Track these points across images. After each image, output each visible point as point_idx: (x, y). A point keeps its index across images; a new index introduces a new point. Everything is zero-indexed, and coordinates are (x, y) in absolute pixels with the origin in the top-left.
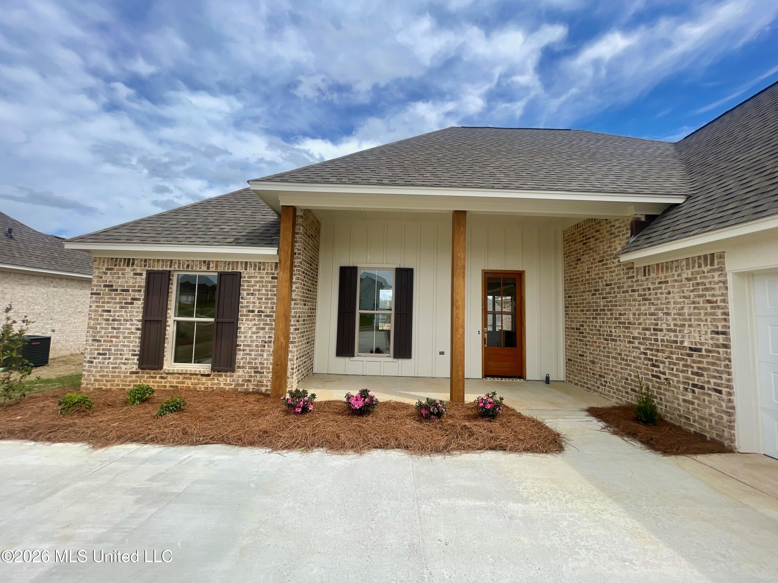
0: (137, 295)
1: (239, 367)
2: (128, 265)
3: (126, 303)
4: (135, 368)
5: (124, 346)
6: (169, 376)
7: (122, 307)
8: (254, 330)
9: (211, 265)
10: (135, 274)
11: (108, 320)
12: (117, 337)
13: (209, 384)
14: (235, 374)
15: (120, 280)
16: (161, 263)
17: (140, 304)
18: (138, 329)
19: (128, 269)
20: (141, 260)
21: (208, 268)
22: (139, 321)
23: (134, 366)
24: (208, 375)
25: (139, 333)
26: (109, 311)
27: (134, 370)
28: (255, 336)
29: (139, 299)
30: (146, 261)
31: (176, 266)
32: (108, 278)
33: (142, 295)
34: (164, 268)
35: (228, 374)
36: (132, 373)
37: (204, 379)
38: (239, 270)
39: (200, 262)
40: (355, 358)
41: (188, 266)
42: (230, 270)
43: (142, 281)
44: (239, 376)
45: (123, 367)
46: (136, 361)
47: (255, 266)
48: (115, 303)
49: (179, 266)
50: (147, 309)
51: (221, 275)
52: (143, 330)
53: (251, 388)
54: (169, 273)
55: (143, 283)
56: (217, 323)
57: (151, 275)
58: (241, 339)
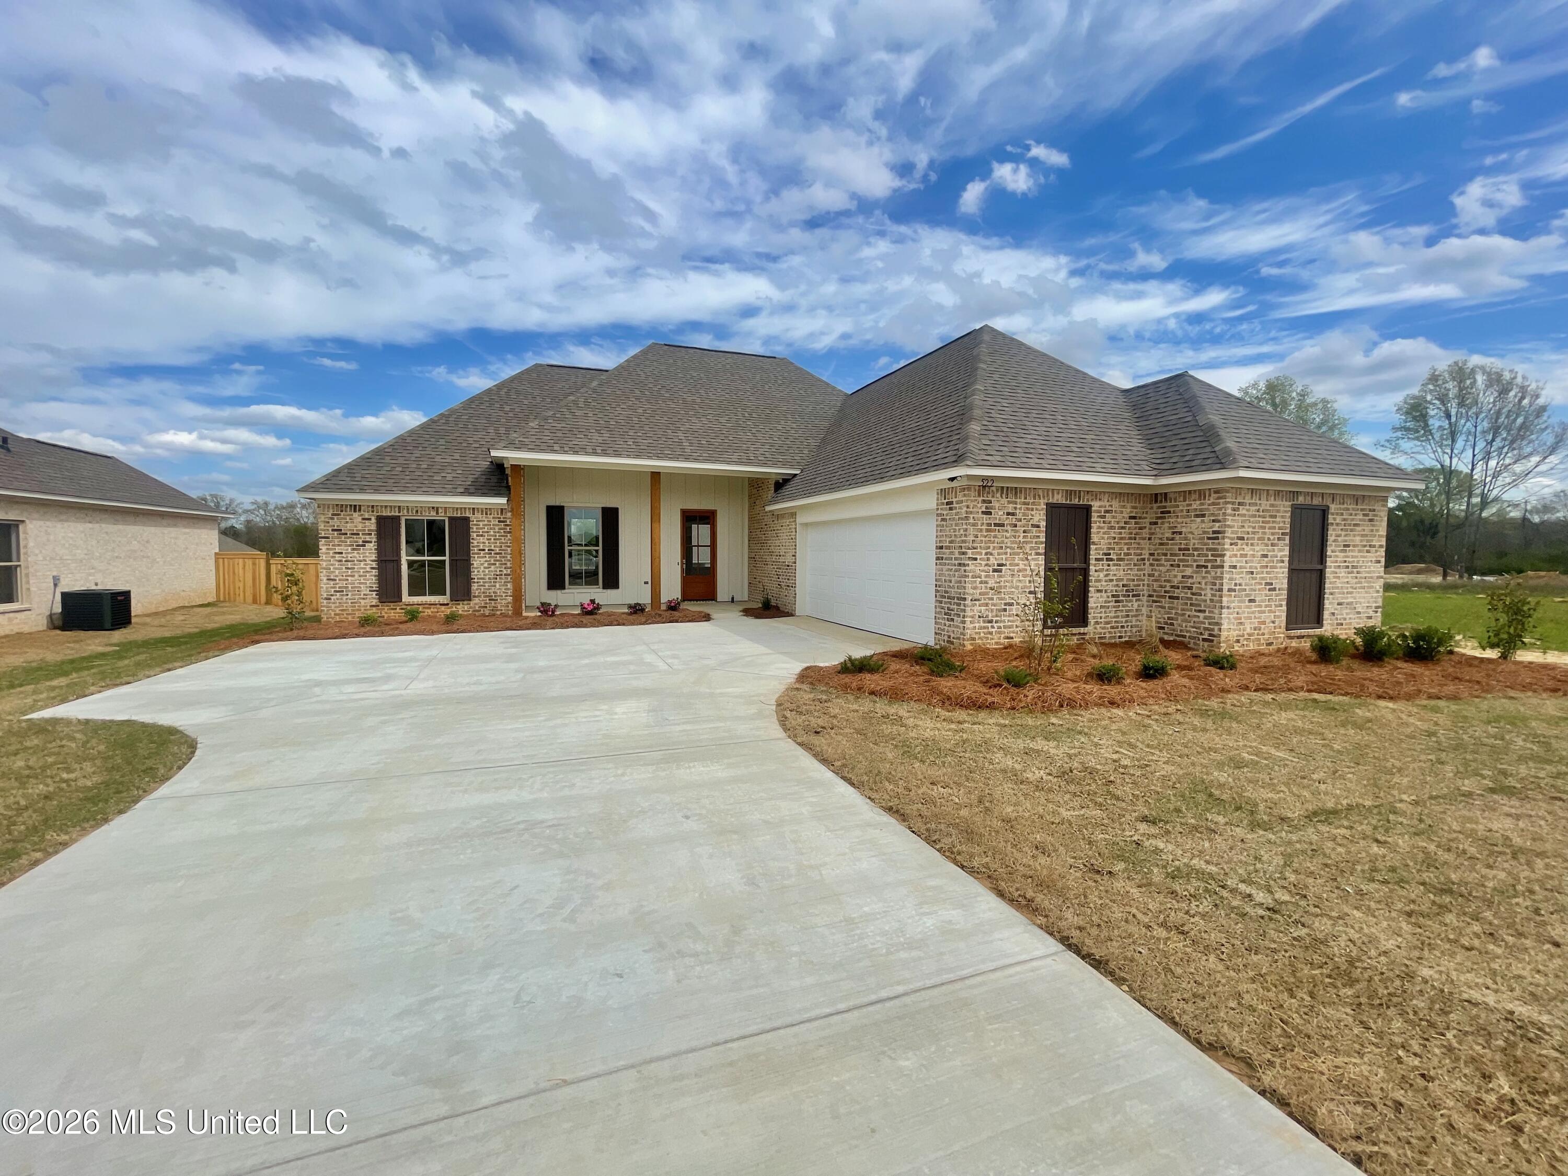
0: (368, 538)
1: (475, 597)
2: (355, 511)
3: (358, 546)
4: (374, 602)
5: (360, 583)
7: (353, 549)
8: (486, 565)
9: (440, 511)
10: (364, 519)
11: (340, 561)
12: (353, 576)
13: (449, 612)
14: (472, 602)
15: (348, 525)
16: (389, 509)
17: (372, 546)
18: (372, 568)
19: (356, 515)
20: (368, 506)
21: (437, 513)
22: (372, 561)
23: (373, 599)
24: (447, 604)
25: (375, 572)
26: (341, 553)
27: (374, 604)
28: (487, 571)
29: (371, 542)
30: (373, 506)
31: (405, 511)
32: (336, 522)
33: (374, 538)
34: (393, 514)
35: (465, 602)
36: (372, 606)
37: (443, 608)
38: (467, 515)
39: (429, 508)
40: (566, 591)
41: (417, 511)
42: (459, 515)
43: (372, 525)
44: (476, 604)
45: (363, 602)
46: (374, 596)
47: (482, 511)
48: (346, 546)
49: (408, 512)
50: (380, 550)
51: (451, 519)
52: (379, 569)
53: (487, 612)
54: (398, 518)
55: (374, 527)
56: (451, 561)
57: (381, 520)
58: (475, 574)
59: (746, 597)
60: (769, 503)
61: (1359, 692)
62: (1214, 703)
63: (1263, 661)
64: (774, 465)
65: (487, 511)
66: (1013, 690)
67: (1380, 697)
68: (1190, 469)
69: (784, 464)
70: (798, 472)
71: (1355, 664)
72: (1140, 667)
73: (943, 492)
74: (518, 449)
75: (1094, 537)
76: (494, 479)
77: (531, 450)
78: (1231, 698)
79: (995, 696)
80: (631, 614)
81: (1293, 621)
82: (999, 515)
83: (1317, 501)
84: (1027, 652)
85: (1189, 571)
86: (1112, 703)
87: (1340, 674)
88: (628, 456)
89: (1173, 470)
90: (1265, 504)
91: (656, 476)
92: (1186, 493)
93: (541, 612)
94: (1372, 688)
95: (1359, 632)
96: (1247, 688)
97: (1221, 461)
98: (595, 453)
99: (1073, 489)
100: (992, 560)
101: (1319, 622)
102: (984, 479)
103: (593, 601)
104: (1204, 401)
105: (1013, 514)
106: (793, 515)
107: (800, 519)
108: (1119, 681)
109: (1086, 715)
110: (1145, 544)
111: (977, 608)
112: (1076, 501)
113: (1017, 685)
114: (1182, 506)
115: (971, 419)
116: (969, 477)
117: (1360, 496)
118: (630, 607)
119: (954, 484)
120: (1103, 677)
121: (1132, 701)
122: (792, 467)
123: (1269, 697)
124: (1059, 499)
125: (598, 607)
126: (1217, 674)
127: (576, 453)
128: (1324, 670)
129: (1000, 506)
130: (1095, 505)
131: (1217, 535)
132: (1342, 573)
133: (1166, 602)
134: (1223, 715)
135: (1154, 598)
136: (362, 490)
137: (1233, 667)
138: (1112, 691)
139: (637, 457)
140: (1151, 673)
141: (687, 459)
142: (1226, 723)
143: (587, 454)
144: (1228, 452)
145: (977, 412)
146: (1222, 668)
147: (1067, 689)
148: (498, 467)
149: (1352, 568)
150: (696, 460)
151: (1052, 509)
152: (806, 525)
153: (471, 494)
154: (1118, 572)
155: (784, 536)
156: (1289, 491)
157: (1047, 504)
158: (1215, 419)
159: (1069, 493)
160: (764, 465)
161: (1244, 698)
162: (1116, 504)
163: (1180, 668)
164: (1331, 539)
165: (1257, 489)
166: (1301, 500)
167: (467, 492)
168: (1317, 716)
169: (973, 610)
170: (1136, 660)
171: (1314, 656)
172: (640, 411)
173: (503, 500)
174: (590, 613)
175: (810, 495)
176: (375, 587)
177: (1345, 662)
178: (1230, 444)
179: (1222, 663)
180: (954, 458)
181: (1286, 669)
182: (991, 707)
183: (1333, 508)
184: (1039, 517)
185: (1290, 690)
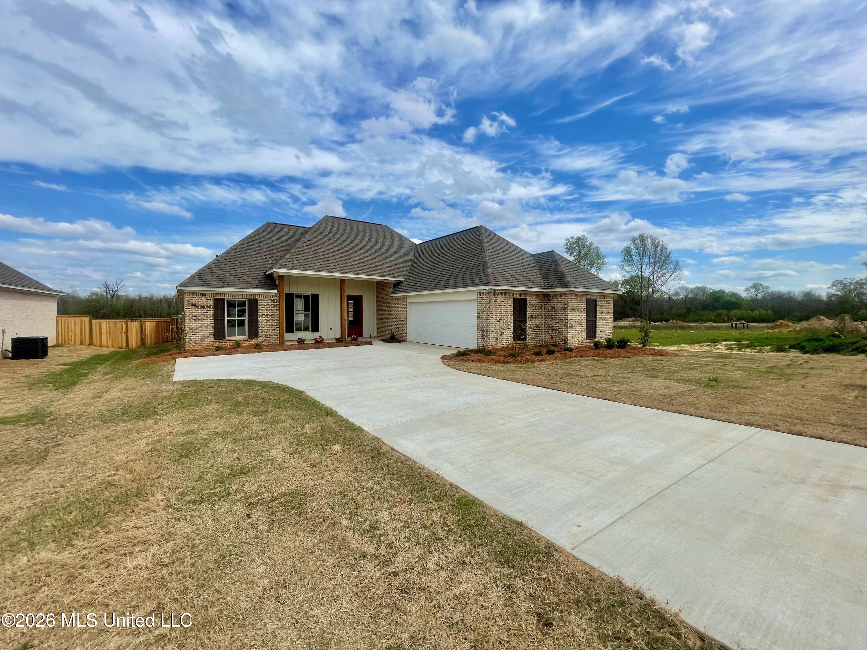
0: (209, 309)
1: (260, 336)
2: (203, 296)
3: (204, 312)
4: (212, 339)
5: (205, 331)
6: (229, 342)
7: (202, 314)
8: (265, 321)
9: (244, 296)
10: (207, 300)
11: (195, 320)
12: (201, 327)
13: (247, 343)
14: (259, 339)
15: (200, 303)
16: (219, 295)
17: (211, 313)
18: (212, 323)
19: (203, 298)
20: (209, 294)
21: (242, 297)
22: (211, 320)
24: (247, 340)
25: (212, 325)
26: (196, 316)
28: (265, 324)
29: (210, 311)
30: (212, 294)
31: (227, 296)
32: (193, 301)
33: (212, 309)
34: (221, 297)
35: (255, 339)
36: (211, 342)
37: (245, 342)
38: (257, 298)
39: (238, 294)
41: (233, 296)
42: (253, 298)
43: (211, 302)
45: (206, 339)
46: (212, 337)
48: (198, 312)
50: (215, 315)
51: (249, 300)
52: (214, 324)
53: (266, 344)
54: (224, 299)
55: (212, 303)
56: (249, 319)
57: (215, 300)
58: (260, 325)
59: (375, 335)
60: (393, 293)
61: (605, 357)
62: (568, 360)
63: (580, 349)
64: (394, 277)
65: (265, 296)
66: (515, 358)
67: (610, 357)
68: (557, 287)
69: (398, 277)
70: (404, 280)
71: (605, 350)
72: (546, 351)
73: (480, 294)
74: (285, 268)
75: (528, 309)
76: (268, 281)
77: (291, 269)
78: (572, 359)
79: (510, 360)
80: (337, 342)
81: (588, 337)
82: (499, 302)
83: (593, 298)
84: (513, 348)
85: (557, 321)
86: (542, 361)
87: (600, 352)
88: (334, 272)
89: (552, 287)
90: (579, 299)
91: (343, 281)
92: (556, 295)
93: (298, 342)
94: (609, 355)
95: (606, 340)
96: (576, 357)
97: (567, 285)
98: (319, 271)
99: (521, 293)
100: (498, 318)
101: (595, 337)
102: (495, 290)
103: (320, 337)
104: (560, 262)
105: (503, 302)
106: (405, 298)
107: (408, 301)
108: (542, 355)
109: (536, 364)
110: (543, 312)
111: (493, 334)
112: (522, 297)
113: (515, 356)
114: (555, 299)
115: (487, 268)
116: (491, 289)
117: (605, 296)
118: (336, 339)
119: (486, 291)
120: (538, 354)
121: (546, 360)
122: (401, 277)
123: (582, 359)
124: (517, 296)
125: (323, 339)
126: (568, 353)
127: (311, 270)
128: (596, 351)
129: (500, 298)
130: (528, 298)
131: (566, 309)
132: (601, 321)
133: (550, 332)
134: (571, 363)
135: (547, 330)
136: (209, 286)
137: (572, 351)
138: (541, 357)
139: (338, 272)
140: (550, 353)
141: (358, 274)
142: (572, 364)
143: (316, 271)
144: (568, 282)
145: (489, 265)
146: (569, 351)
147: (529, 357)
148: (271, 276)
149: (604, 319)
150: (362, 274)
151: (515, 299)
152: (411, 303)
153: (260, 288)
154: (535, 321)
155: (400, 307)
156: (585, 294)
157: (514, 298)
158: (564, 269)
159: (520, 294)
160: (390, 276)
161: (576, 359)
162: (534, 297)
163: (558, 352)
164: (598, 310)
165: (576, 294)
166: (589, 297)
167: (258, 287)
168: (594, 362)
169: (492, 335)
170: (545, 350)
171: (594, 347)
172: (331, 250)
173: (275, 291)
174: (319, 342)
175: (413, 291)
176: (212, 332)
177: (602, 349)
178: (569, 279)
179: (570, 350)
180: (485, 282)
181: (587, 351)
182: (509, 362)
183: (598, 299)
184: (511, 302)
185: (588, 356)
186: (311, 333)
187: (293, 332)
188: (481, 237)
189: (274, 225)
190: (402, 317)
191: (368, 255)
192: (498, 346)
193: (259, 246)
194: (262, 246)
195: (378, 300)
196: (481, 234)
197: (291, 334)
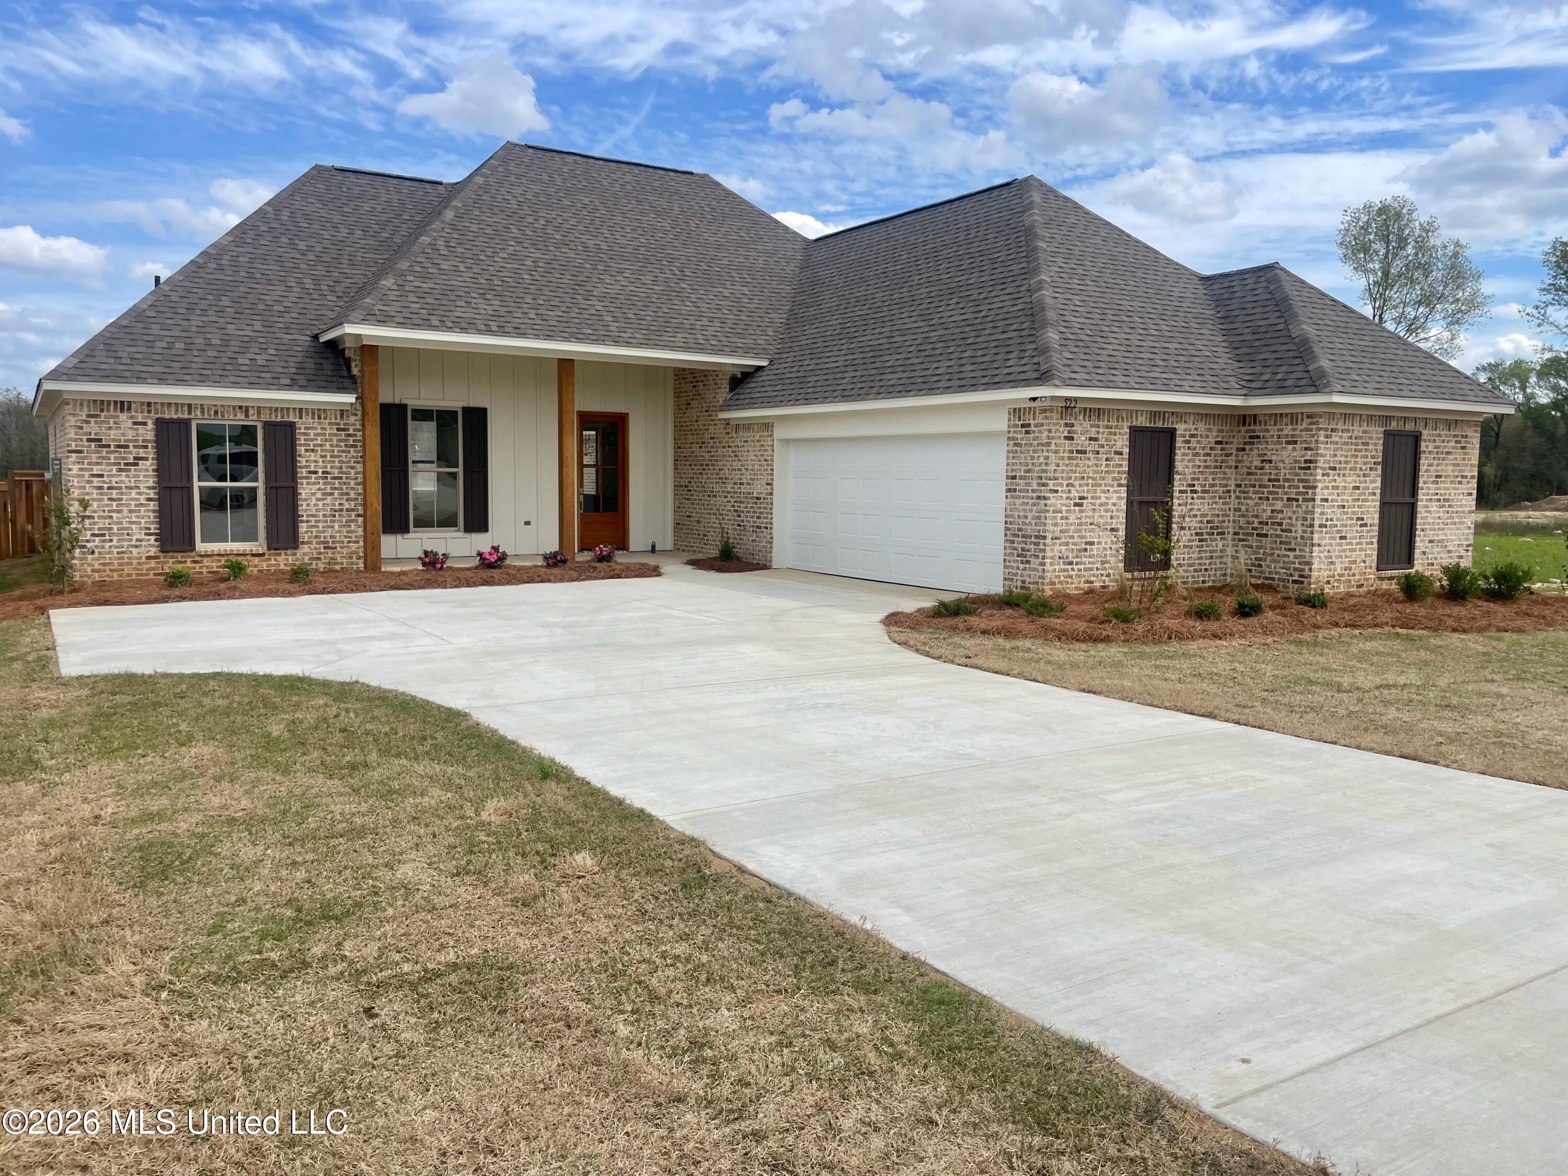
0: (142, 453)
1: (303, 543)
2: (122, 410)
3: (126, 464)
4: (153, 551)
5: (131, 523)
6: (205, 560)
7: (120, 470)
8: (319, 495)
9: (251, 412)
10: (135, 423)
11: (100, 488)
12: (119, 512)
13: (264, 565)
14: (299, 552)
15: (112, 432)
16: (173, 408)
17: (149, 465)
18: (149, 499)
19: (123, 417)
20: (142, 404)
21: (247, 415)
22: (149, 488)
23: (151, 546)
24: (263, 555)
25: (153, 505)
26: (102, 476)
27: (152, 554)
28: (320, 503)
29: (146, 459)
30: (149, 404)
31: (198, 412)
32: (93, 428)
33: (151, 453)
34: (180, 415)
35: (289, 552)
36: (148, 558)
37: (256, 560)
38: (291, 419)
39: (234, 407)
40: (410, 535)
41: (216, 413)
42: (279, 419)
43: (148, 432)
44: (304, 554)
45: (135, 551)
46: (152, 542)
47: (313, 414)
48: (109, 464)
49: (202, 413)
50: (161, 472)
51: (267, 425)
52: (160, 500)
53: (321, 567)
54: (187, 423)
55: (151, 436)
56: (269, 489)
57: (162, 425)
58: (303, 508)
59: (669, 546)
60: (726, 407)
61: (1437, 627)
62: (1307, 636)
63: (1352, 601)
64: (733, 352)
65: (319, 412)
66: (1123, 626)
67: (1455, 630)
68: (1282, 390)
69: (746, 352)
70: (764, 363)
71: (1439, 603)
72: (1234, 605)
73: (1017, 412)
74: (382, 322)
75: (1179, 466)
76: (328, 366)
77: (401, 325)
78: (1321, 634)
79: (1108, 630)
80: (549, 566)
81: (1383, 562)
82: (1081, 440)
83: (1409, 427)
84: (1122, 594)
85: (1279, 505)
86: (1215, 636)
87: (1423, 612)
88: (537, 337)
89: (1264, 391)
90: (1357, 430)
91: (566, 366)
92: (1278, 416)
93: (424, 564)
94: (1450, 622)
95: (1446, 570)
96: (1336, 625)
97: (1316, 384)
98: (489, 331)
99: (1157, 410)
100: (1074, 494)
101: (1410, 561)
102: (1067, 399)
103: (495, 549)
104: (1297, 303)
105: (1096, 439)
106: (767, 426)
107: (780, 433)
108: (1218, 618)
109: (1194, 646)
110: (1231, 473)
111: (1056, 548)
112: (1160, 424)
113: (1126, 620)
114: (1273, 430)
115: (1045, 324)
116: (1053, 398)
117: (1452, 421)
118: (546, 557)
119: (1037, 404)
120: (1201, 614)
121: (1232, 634)
122: (757, 355)
123: (1357, 632)
124: (1142, 421)
125: (504, 557)
126: (1309, 612)
127: (464, 330)
128: (1409, 609)
129: (1083, 427)
130: (1181, 428)
131: (1309, 465)
132: (1434, 507)
133: (1253, 541)
134: (1316, 644)
135: (1240, 537)
136: (140, 379)
137: (1323, 605)
138: (1213, 626)
139: (549, 338)
140: (1246, 611)
141: (616, 342)
142: (1319, 649)
143: (479, 332)
144: (1322, 374)
145: (1051, 315)
146: (1313, 606)
147: (1173, 624)
148: (334, 346)
149: (1444, 501)
150: (628, 344)
151: (1135, 432)
152: (787, 442)
153: (303, 388)
154: (1201, 506)
155: (750, 455)
156: (1382, 416)
157: (1131, 428)
158: (1309, 329)
159: (1154, 415)
160: (719, 352)
161: (1334, 632)
162: (1201, 426)
163: (1272, 608)
164: (1423, 468)
165: (1349, 414)
166: (1394, 425)
167: (293, 385)
168: (1397, 645)
169: (1053, 550)
170: (1230, 602)
171: (1401, 596)
172: (529, 262)
173: (349, 399)
174: (491, 566)
175: (797, 402)
176: (153, 528)
177: (1429, 600)
178: (1324, 363)
179: (1316, 602)
180: (1036, 375)
181: (1374, 608)
182: (1106, 640)
183: (1425, 433)
184: (1122, 442)
185: (1376, 625)
186: (461, 534)
187: (408, 532)
188: (1027, 219)
189: (340, 176)
190: (759, 489)
191: (648, 279)
192: (1074, 587)
193: (293, 245)
194: (302, 246)
195: (681, 430)
196: (1030, 206)
197: (399, 537)
